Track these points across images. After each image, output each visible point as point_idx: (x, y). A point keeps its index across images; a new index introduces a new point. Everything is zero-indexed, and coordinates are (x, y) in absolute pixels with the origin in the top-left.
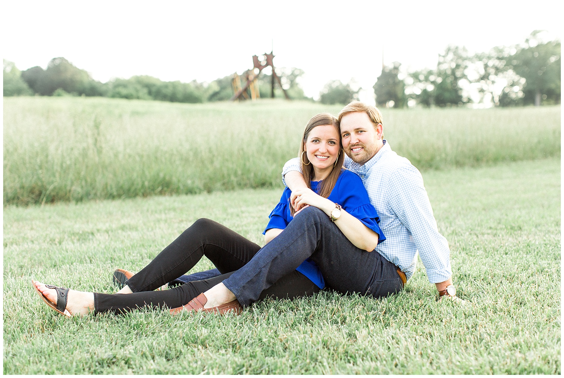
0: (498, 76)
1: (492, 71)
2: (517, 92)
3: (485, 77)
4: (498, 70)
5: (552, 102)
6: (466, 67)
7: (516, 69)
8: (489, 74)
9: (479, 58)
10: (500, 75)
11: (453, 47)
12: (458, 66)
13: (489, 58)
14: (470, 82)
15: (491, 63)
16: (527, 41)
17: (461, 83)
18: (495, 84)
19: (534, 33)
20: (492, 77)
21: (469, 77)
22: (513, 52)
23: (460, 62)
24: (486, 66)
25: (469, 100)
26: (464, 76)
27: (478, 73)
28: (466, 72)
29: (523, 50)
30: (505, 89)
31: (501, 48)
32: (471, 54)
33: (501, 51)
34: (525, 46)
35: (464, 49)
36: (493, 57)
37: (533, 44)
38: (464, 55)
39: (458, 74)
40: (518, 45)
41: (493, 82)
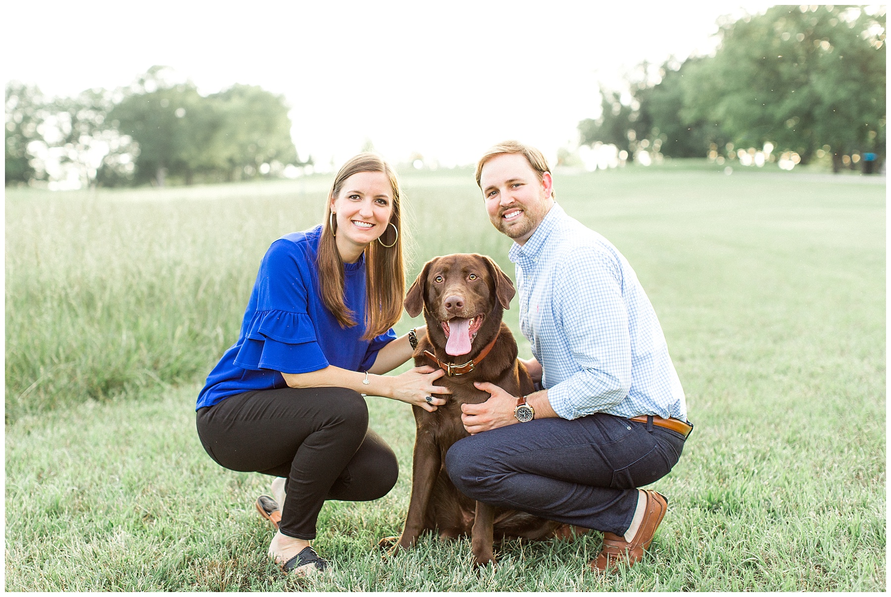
0: (95, 137)
1: (84, 128)
2: (127, 163)
3: (71, 139)
4: (92, 128)
5: (179, 180)
6: (40, 121)
7: (125, 127)
8: (79, 134)
9: (57, 107)
10: (97, 135)
11: (17, 86)
12: (26, 119)
13: (79, 107)
14: (49, 146)
15: (82, 115)
16: (142, 82)
17: (33, 147)
18: (89, 151)
19: (153, 71)
20: (84, 139)
21: (45, 138)
22: (118, 99)
23: (29, 111)
24: (74, 121)
25: (46, 177)
26: (38, 137)
27: (61, 130)
28: (41, 129)
29: (136, 98)
30: (107, 158)
31: (97, 92)
32: (48, 99)
33: (99, 97)
34: (137, 89)
35: (37, 91)
36: (85, 106)
37: (150, 87)
38: (36, 101)
39: (28, 130)
40: (127, 88)
41: (87, 148)
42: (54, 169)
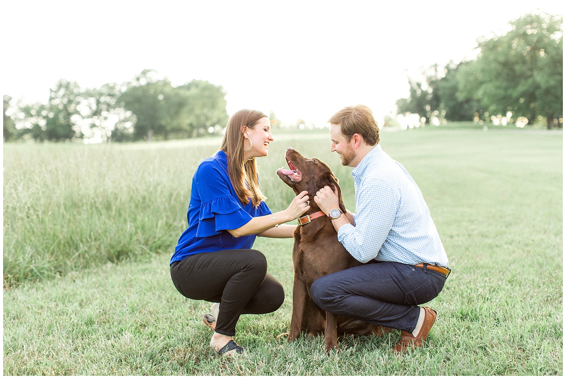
0: (110, 112)
1: (104, 107)
2: (129, 128)
3: (96, 113)
4: (109, 107)
5: (160, 137)
6: (78, 103)
7: (128, 106)
8: (101, 110)
9: (88, 94)
10: (112, 111)
11: (64, 83)
12: (70, 102)
13: (101, 94)
14: (83, 118)
15: (103, 99)
16: (138, 79)
17: (74, 118)
18: (107, 120)
19: (144, 73)
20: (104, 113)
21: (81, 113)
22: (124, 89)
23: (72, 97)
24: (98, 102)
25: (82, 136)
26: (77, 112)
27: (90, 108)
28: (79, 108)
29: (135, 88)
30: (117, 124)
31: (111, 85)
32: (83, 90)
33: (113, 88)
34: (135, 84)
35: (76, 85)
36: (104, 94)
37: (143, 82)
38: (76, 91)
39: (71, 108)
40: (129, 83)
41: (106, 118)
42: (86, 131)
